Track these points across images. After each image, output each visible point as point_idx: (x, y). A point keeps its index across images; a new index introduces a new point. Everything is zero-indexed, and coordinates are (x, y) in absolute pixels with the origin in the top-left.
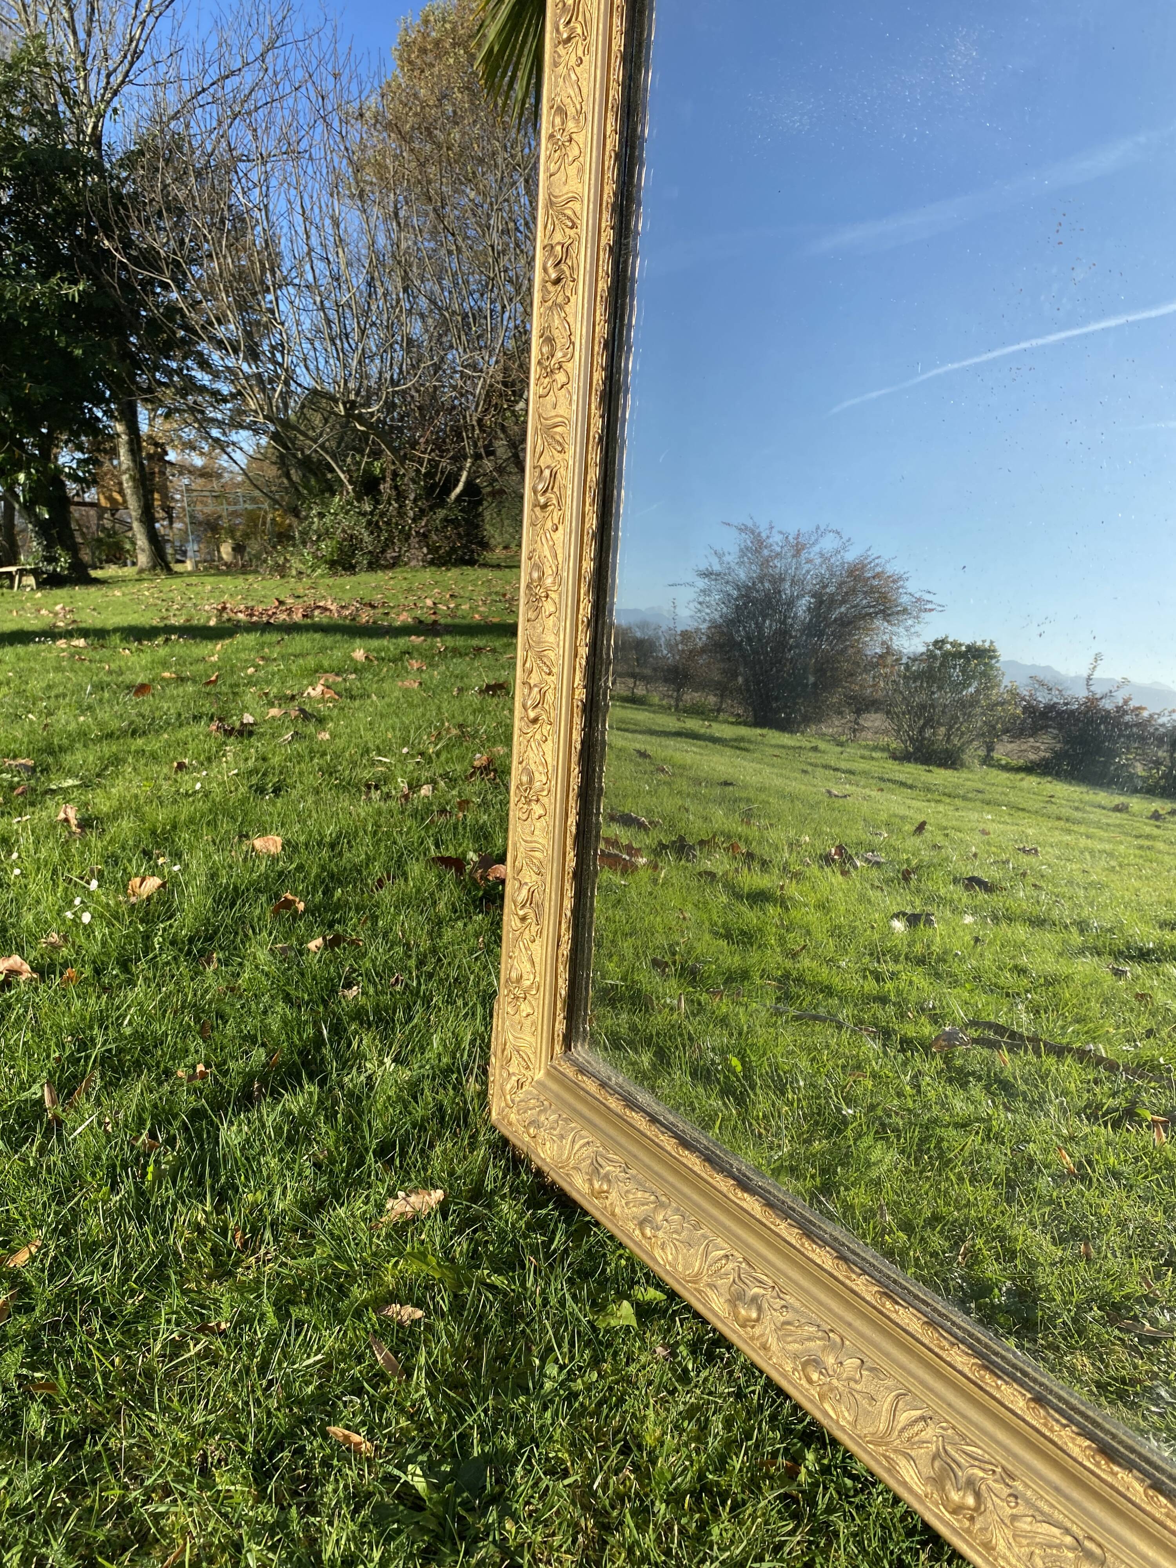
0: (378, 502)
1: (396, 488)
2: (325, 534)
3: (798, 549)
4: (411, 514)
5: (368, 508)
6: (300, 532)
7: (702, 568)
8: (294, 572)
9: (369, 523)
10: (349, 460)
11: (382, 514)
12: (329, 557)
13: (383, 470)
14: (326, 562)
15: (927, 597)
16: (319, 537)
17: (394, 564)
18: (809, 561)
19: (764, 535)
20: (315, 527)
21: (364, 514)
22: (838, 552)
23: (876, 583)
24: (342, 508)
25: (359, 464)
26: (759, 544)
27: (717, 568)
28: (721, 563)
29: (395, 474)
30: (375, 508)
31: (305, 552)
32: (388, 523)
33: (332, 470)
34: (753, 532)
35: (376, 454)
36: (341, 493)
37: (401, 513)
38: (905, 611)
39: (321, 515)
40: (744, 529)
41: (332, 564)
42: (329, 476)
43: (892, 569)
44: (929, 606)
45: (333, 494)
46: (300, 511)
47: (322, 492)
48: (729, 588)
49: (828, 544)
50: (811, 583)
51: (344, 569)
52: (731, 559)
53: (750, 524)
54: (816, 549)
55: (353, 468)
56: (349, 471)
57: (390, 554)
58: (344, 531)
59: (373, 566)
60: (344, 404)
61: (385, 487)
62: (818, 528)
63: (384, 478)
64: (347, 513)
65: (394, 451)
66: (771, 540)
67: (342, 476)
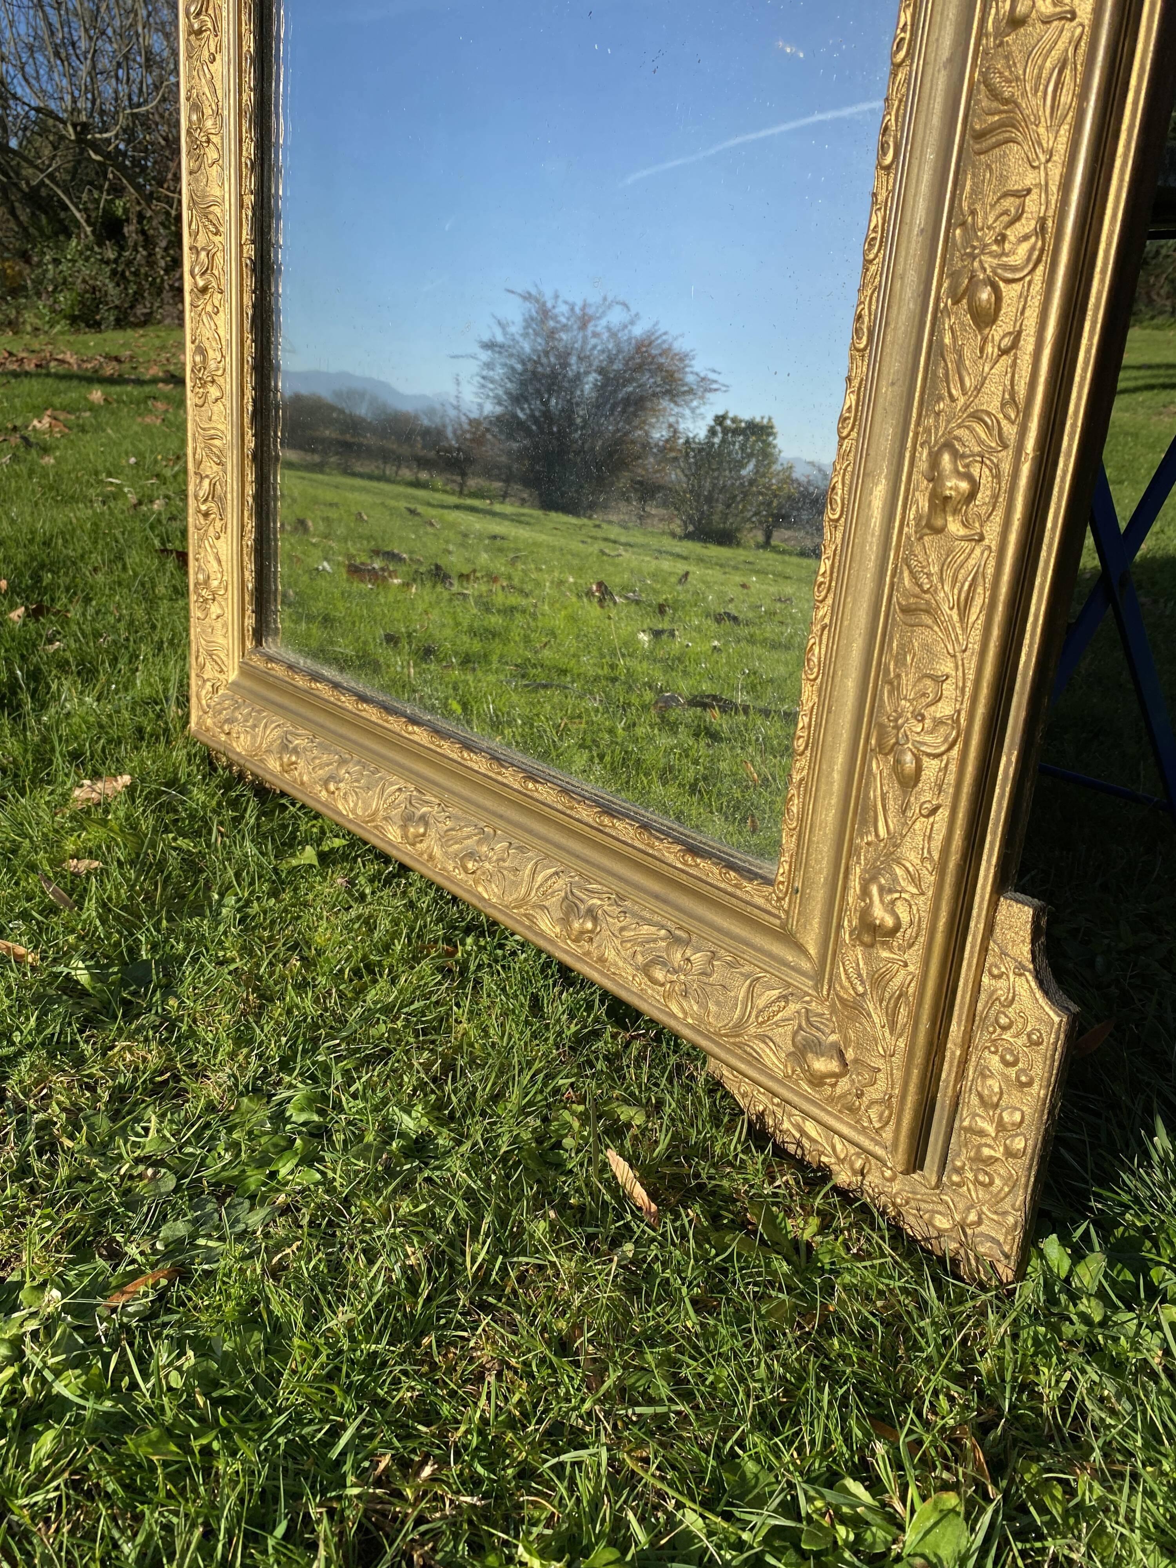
0: (122, 248)
1: (143, 232)
2: (64, 284)
3: (584, 321)
4: (162, 263)
5: (111, 255)
6: (33, 281)
7: (486, 338)
8: (29, 328)
9: (114, 272)
10: (85, 197)
11: (129, 263)
12: (68, 311)
13: (126, 210)
14: (65, 317)
15: (712, 376)
16: (56, 288)
17: (146, 321)
18: (595, 335)
19: (549, 305)
20: (50, 275)
21: (107, 263)
22: (625, 327)
23: (662, 360)
24: (81, 253)
25: (97, 201)
26: (545, 313)
27: (500, 338)
28: (505, 333)
29: (141, 216)
30: (120, 255)
31: (40, 304)
32: (136, 274)
33: (66, 208)
34: (537, 301)
35: (117, 191)
36: (78, 237)
37: (151, 262)
38: (691, 391)
39: (56, 262)
40: (528, 297)
41: (73, 320)
42: (62, 215)
43: (680, 346)
44: (715, 386)
45: (69, 237)
46: (30, 257)
47: (56, 234)
48: (513, 362)
49: (615, 317)
50: (597, 359)
51: (88, 326)
52: (515, 329)
53: (534, 292)
54: (603, 322)
55: (91, 206)
56: (86, 210)
57: (140, 310)
58: (84, 281)
59: (121, 323)
60: (74, 126)
61: (129, 230)
62: (605, 299)
63: (127, 220)
64: (87, 259)
65: (139, 188)
66: (557, 311)
67: (78, 215)
